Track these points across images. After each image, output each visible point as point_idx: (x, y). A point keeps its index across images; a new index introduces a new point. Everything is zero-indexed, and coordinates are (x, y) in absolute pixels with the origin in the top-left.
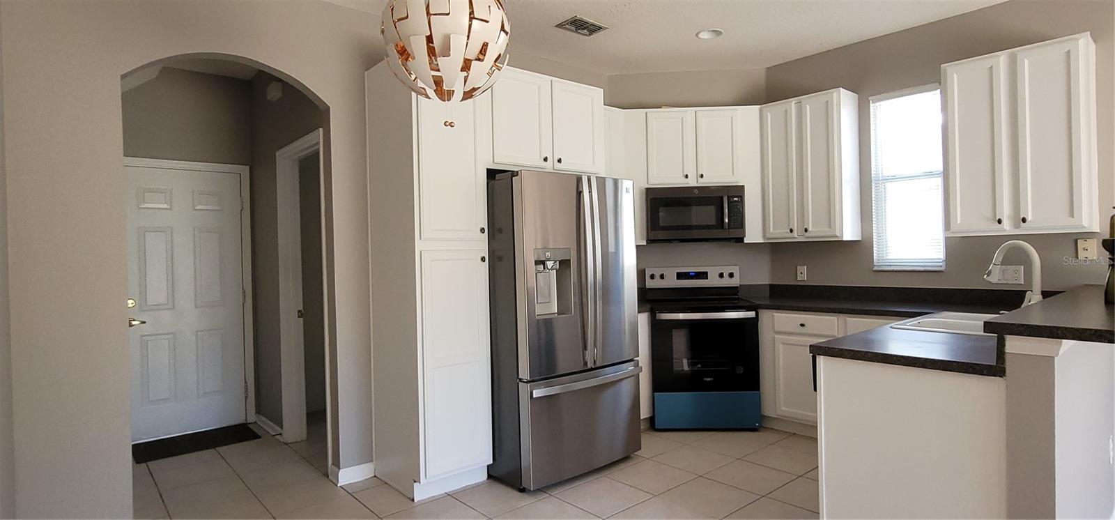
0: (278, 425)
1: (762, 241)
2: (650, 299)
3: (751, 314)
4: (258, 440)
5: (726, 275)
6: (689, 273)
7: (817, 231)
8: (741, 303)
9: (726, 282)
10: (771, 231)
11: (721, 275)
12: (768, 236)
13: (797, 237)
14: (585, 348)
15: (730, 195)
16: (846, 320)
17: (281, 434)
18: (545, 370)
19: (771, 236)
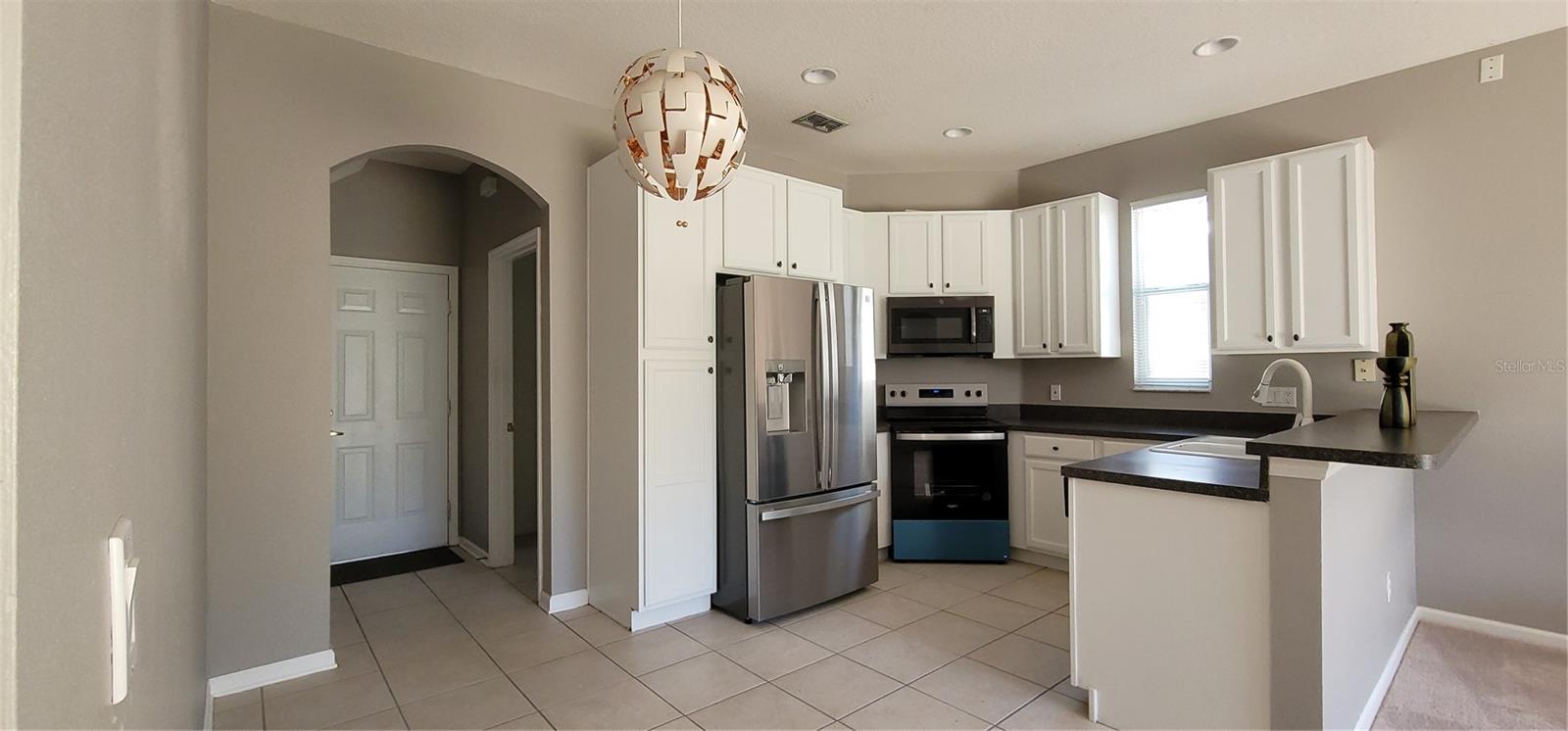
0: (484, 549)
1: (1013, 357)
2: (888, 418)
3: (1000, 436)
4: (460, 564)
5: (973, 394)
6: (933, 390)
7: (1073, 347)
8: (990, 424)
9: (973, 401)
10: (1023, 346)
11: (968, 394)
12: (1019, 351)
13: (1051, 353)
14: (819, 468)
15: (978, 306)
17: (487, 558)
18: (776, 490)
19: (1022, 352)
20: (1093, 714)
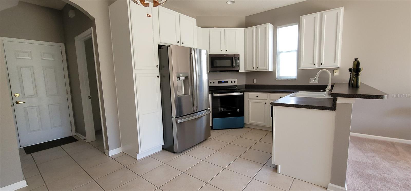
0: (84, 136)
1: (244, 71)
2: (212, 90)
3: (242, 93)
4: (77, 142)
5: (233, 82)
6: (222, 81)
7: (261, 68)
8: (238, 90)
9: (233, 84)
10: (247, 68)
11: (232, 82)
12: (246, 70)
13: (255, 70)
14: (194, 106)
15: (235, 57)
16: (270, 94)
17: (86, 139)
18: (180, 114)
19: (247, 70)
20: (279, 172)
